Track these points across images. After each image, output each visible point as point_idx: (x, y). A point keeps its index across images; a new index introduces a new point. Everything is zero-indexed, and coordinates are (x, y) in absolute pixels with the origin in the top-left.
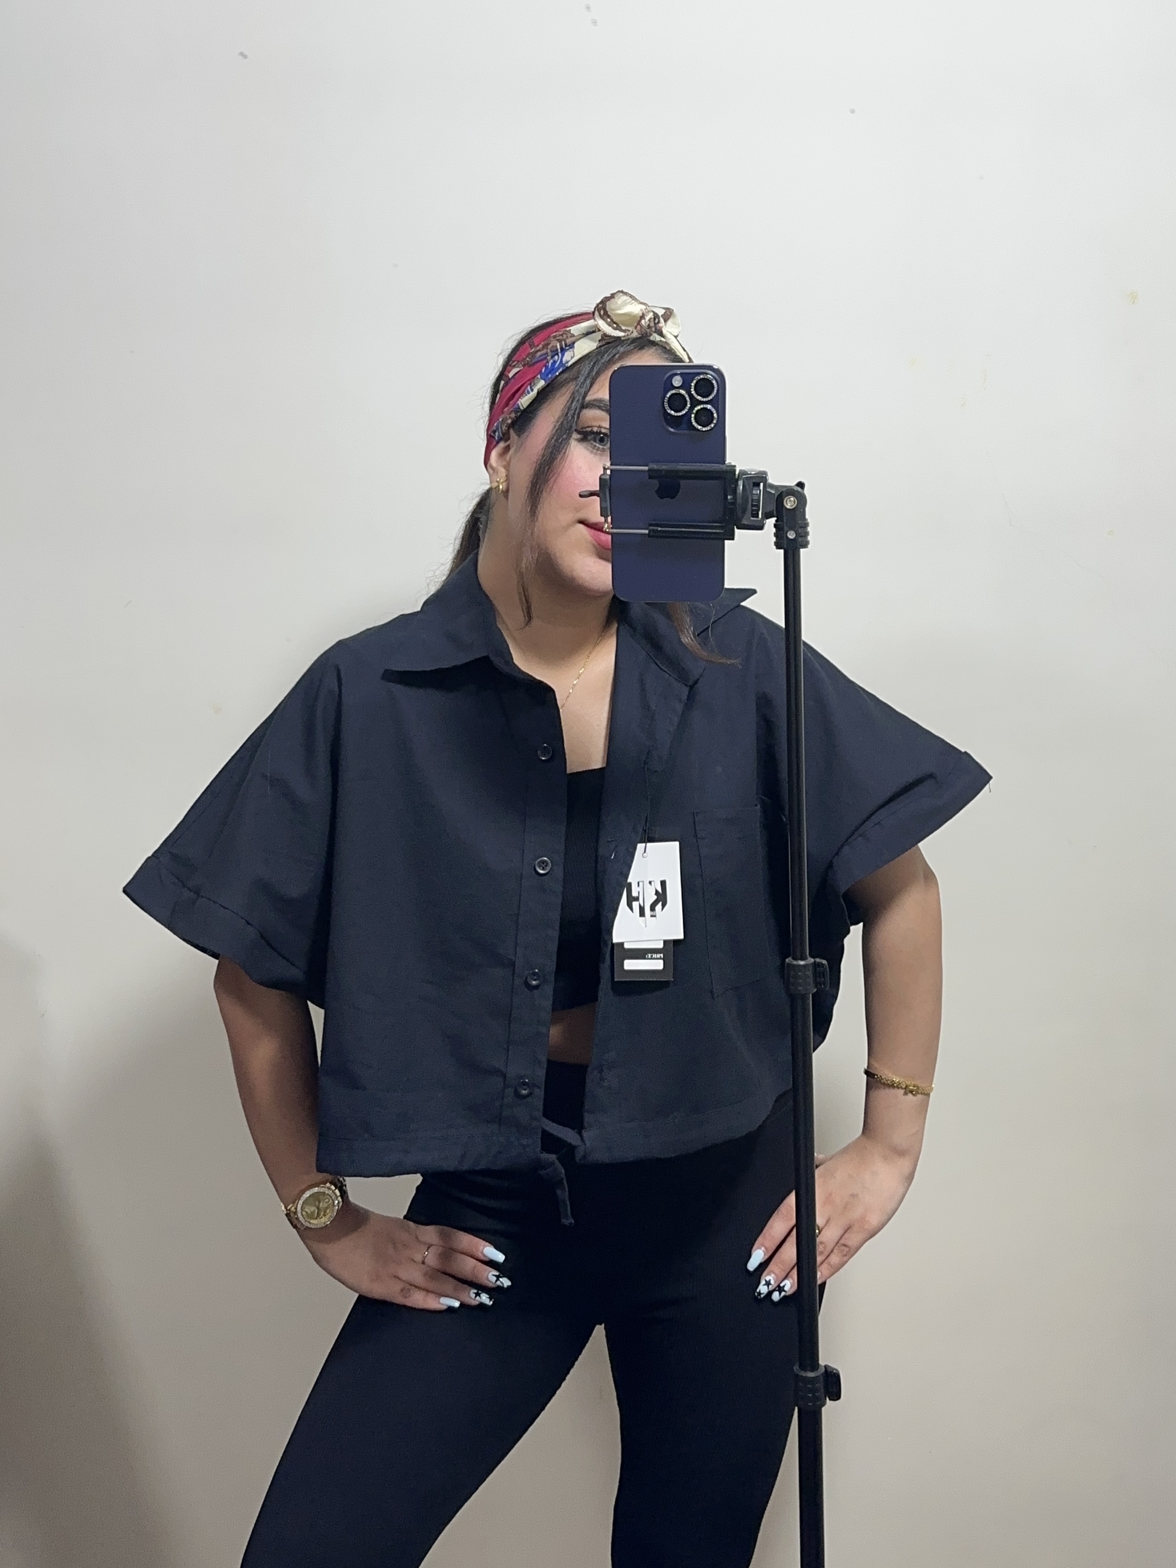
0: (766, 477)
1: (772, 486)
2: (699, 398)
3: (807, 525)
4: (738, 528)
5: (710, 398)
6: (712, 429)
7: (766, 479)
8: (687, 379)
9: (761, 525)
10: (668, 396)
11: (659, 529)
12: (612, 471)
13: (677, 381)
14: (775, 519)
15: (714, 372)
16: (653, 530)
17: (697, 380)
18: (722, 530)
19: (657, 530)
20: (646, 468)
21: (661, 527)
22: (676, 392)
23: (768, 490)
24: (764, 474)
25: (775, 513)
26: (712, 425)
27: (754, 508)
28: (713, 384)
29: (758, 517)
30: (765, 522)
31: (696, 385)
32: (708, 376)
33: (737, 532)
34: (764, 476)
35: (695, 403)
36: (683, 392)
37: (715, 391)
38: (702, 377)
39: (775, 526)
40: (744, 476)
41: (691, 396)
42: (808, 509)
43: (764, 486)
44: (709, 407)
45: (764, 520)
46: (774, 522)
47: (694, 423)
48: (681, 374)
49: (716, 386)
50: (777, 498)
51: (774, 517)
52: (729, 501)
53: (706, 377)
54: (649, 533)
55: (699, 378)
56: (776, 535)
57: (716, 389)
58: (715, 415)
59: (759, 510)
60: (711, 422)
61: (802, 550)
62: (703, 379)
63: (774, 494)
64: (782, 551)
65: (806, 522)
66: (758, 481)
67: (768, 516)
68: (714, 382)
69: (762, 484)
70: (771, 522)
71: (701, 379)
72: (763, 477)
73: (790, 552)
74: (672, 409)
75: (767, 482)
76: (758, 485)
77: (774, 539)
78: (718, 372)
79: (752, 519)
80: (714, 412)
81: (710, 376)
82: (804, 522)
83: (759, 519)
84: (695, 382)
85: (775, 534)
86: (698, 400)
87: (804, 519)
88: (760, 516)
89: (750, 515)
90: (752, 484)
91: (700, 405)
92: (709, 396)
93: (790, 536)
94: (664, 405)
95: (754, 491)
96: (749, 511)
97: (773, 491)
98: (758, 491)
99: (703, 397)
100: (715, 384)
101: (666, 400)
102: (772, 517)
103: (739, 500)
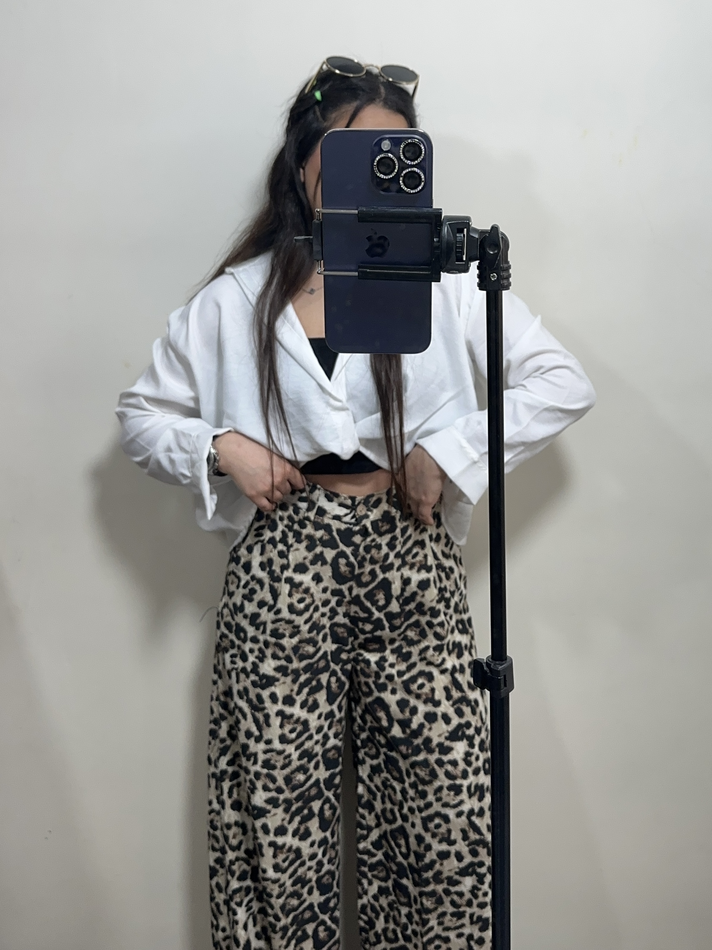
0: (469, 223)
1: (476, 230)
2: (408, 161)
3: (509, 267)
4: (443, 272)
5: (419, 161)
6: (420, 190)
8: (396, 142)
9: (465, 268)
10: (377, 159)
11: (368, 270)
13: (386, 145)
14: (479, 261)
15: (422, 137)
16: (362, 272)
17: (405, 144)
18: (429, 272)
19: (366, 271)
20: (356, 212)
21: (370, 270)
22: (385, 156)
23: (472, 234)
24: (467, 220)
25: (478, 256)
26: (420, 188)
27: (457, 254)
28: (420, 148)
29: (463, 261)
30: (469, 265)
31: (404, 148)
32: (416, 140)
33: (443, 275)
34: (468, 221)
35: (403, 166)
36: (390, 155)
37: (423, 155)
38: (409, 141)
40: (448, 223)
41: (399, 159)
42: (509, 252)
43: (468, 232)
44: (415, 169)
45: (468, 264)
46: (477, 264)
47: (402, 186)
48: (390, 139)
49: (424, 150)
50: (480, 242)
51: (478, 260)
52: (436, 244)
53: (414, 141)
54: (358, 274)
55: (407, 142)
57: (423, 152)
58: (423, 177)
59: (464, 254)
60: (419, 185)
61: (503, 292)
62: (410, 143)
63: (478, 239)
65: (509, 265)
66: (462, 227)
67: (471, 259)
68: (422, 146)
69: (465, 230)
70: (474, 265)
71: (409, 143)
72: (466, 222)
73: (492, 293)
74: (381, 173)
75: (470, 228)
76: (462, 231)
78: (425, 136)
79: (456, 263)
80: (422, 174)
81: (417, 141)
83: (464, 263)
84: (403, 146)
85: (478, 274)
86: (406, 163)
87: (507, 262)
88: (464, 259)
89: (455, 260)
90: (456, 231)
91: (408, 168)
92: (417, 159)
93: (493, 279)
94: (373, 168)
95: (458, 235)
96: (454, 256)
97: (476, 236)
98: (462, 235)
99: (411, 160)
100: (423, 148)
101: (375, 164)
102: (476, 260)
103: (444, 245)
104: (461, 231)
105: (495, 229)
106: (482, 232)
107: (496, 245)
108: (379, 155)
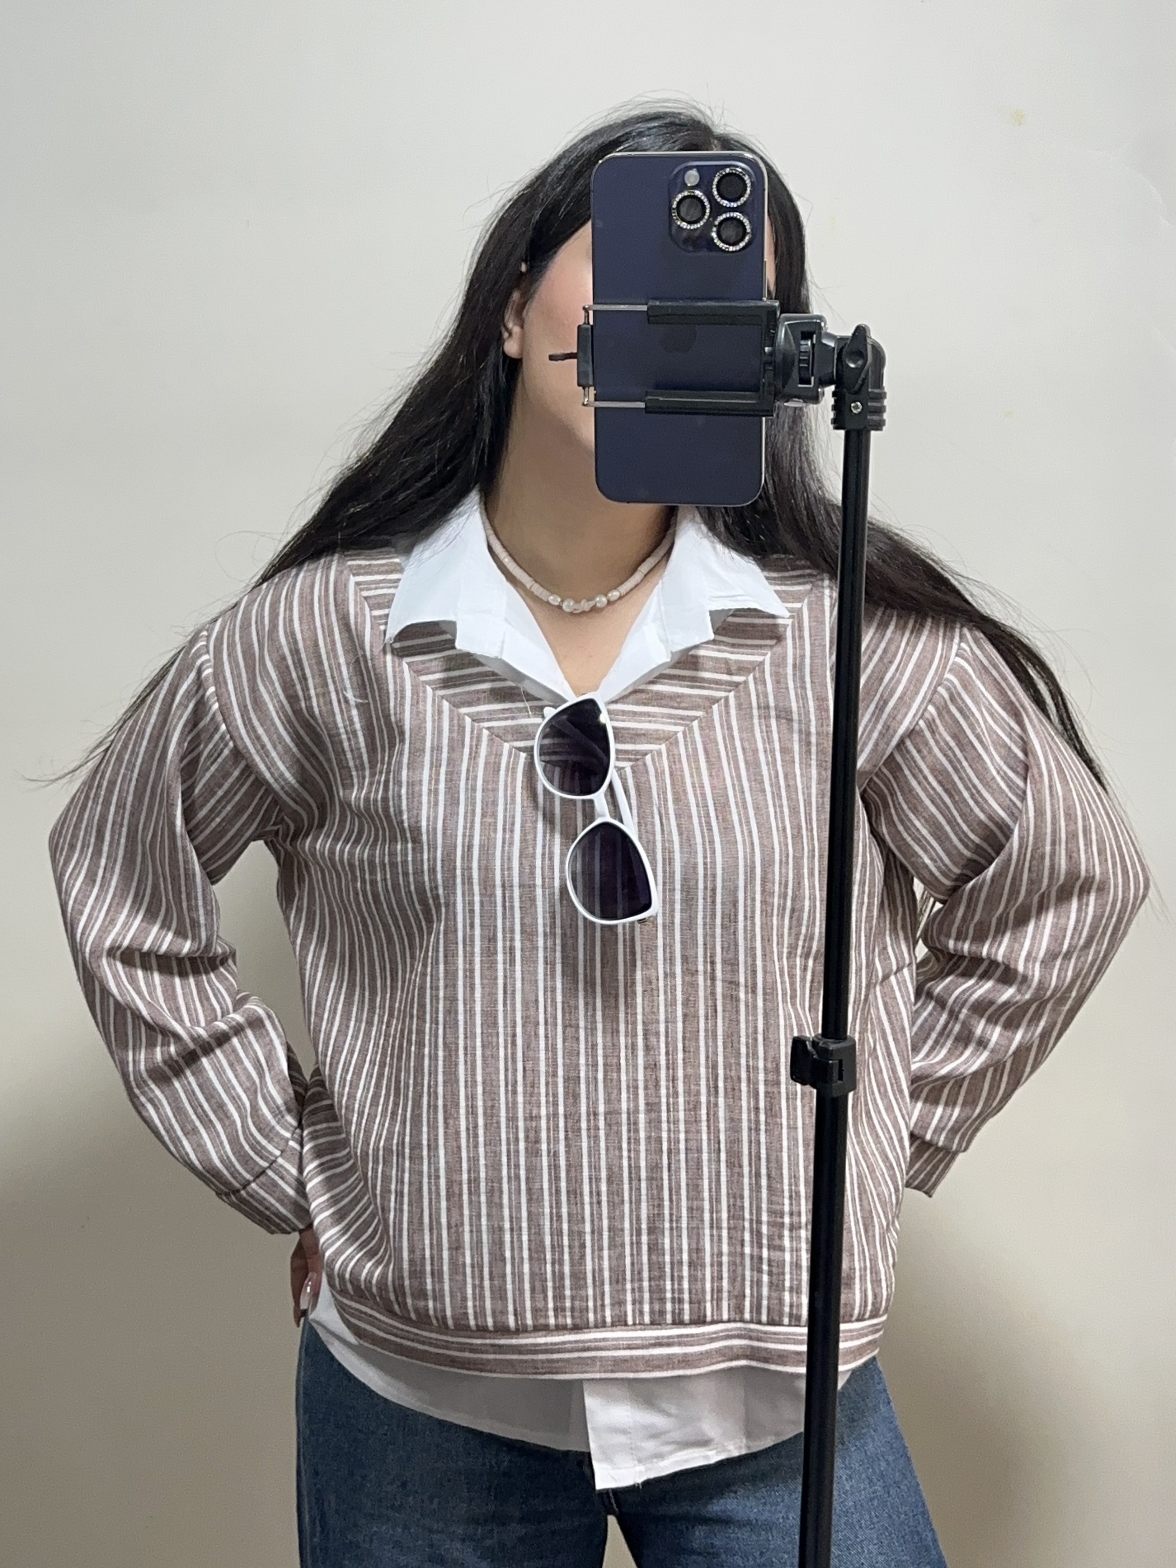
0: (822, 325)
1: (831, 337)
2: (725, 203)
3: (882, 396)
4: (779, 399)
5: (743, 200)
6: (744, 248)
7: (820, 328)
8: (706, 174)
9: (814, 394)
10: (677, 199)
11: (660, 399)
12: (595, 312)
13: (692, 177)
14: (835, 386)
15: (748, 164)
16: (651, 401)
17: (721, 175)
18: (759, 401)
19: (657, 401)
20: (644, 308)
21: (665, 396)
22: (689, 194)
23: (824, 341)
24: (817, 320)
25: (835, 376)
26: (744, 244)
27: (803, 372)
28: (744, 181)
29: (809, 383)
30: (820, 392)
31: (719, 182)
32: (738, 170)
35: (717, 209)
36: (698, 193)
37: (748, 192)
38: (728, 170)
39: (834, 394)
40: (786, 323)
41: (712, 199)
43: (819, 338)
44: (737, 215)
45: (818, 388)
46: (833, 390)
47: (715, 242)
48: (697, 167)
49: (749, 185)
50: (837, 353)
51: (834, 383)
52: (768, 356)
53: (735, 172)
54: (646, 406)
55: (724, 173)
56: (835, 407)
57: (749, 190)
58: (749, 227)
59: (811, 375)
60: (743, 239)
61: (872, 432)
62: (730, 173)
63: (833, 348)
64: (842, 433)
66: (810, 330)
67: (824, 383)
68: (746, 178)
69: (815, 334)
70: (828, 391)
71: (727, 174)
72: (818, 324)
73: (853, 435)
74: (683, 220)
75: (824, 332)
76: (810, 337)
77: (831, 415)
79: (800, 385)
80: (746, 222)
81: (740, 170)
82: (876, 391)
83: (812, 388)
84: (716, 180)
86: (722, 205)
87: (880, 385)
88: (813, 382)
89: (800, 382)
90: (800, 335)
91: (725, 212)
92: (738, 199)
93: (855, 411)
94: (670, 214)
95: (802, 342)
96: (795, 375)
97: (832, 344)
98: (809, 343)
99: (730, 201)
100: (748, 182)
101: (674, 206)
102: (829, 383)
103: (779, 358)
104: (807, 336)
105: (861, 332)
106: (842, 339)
107: (861, 355)
108: (680, 192)
